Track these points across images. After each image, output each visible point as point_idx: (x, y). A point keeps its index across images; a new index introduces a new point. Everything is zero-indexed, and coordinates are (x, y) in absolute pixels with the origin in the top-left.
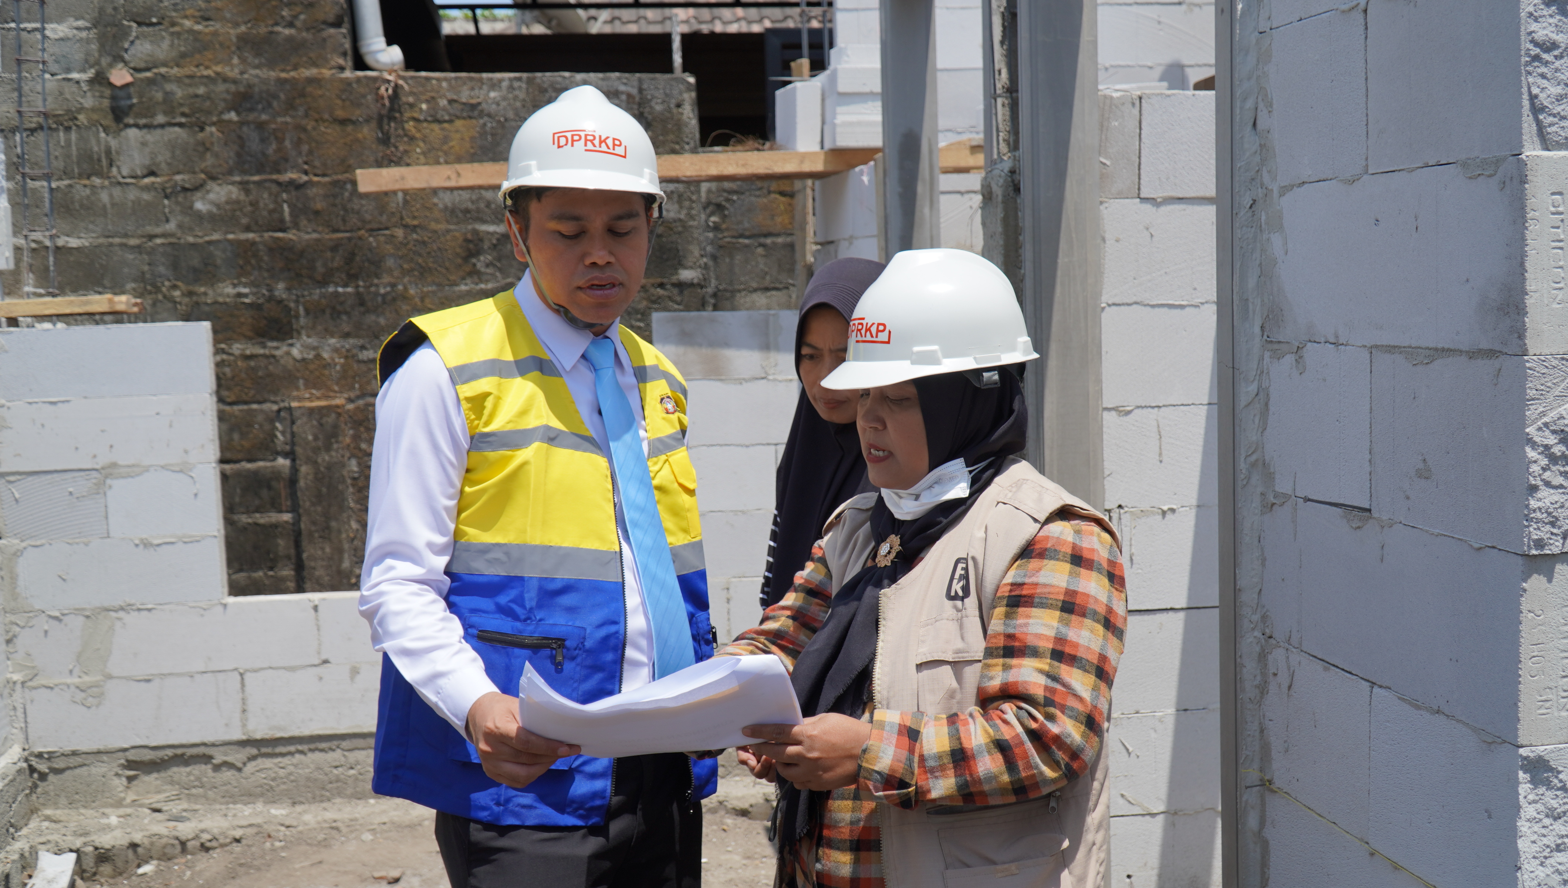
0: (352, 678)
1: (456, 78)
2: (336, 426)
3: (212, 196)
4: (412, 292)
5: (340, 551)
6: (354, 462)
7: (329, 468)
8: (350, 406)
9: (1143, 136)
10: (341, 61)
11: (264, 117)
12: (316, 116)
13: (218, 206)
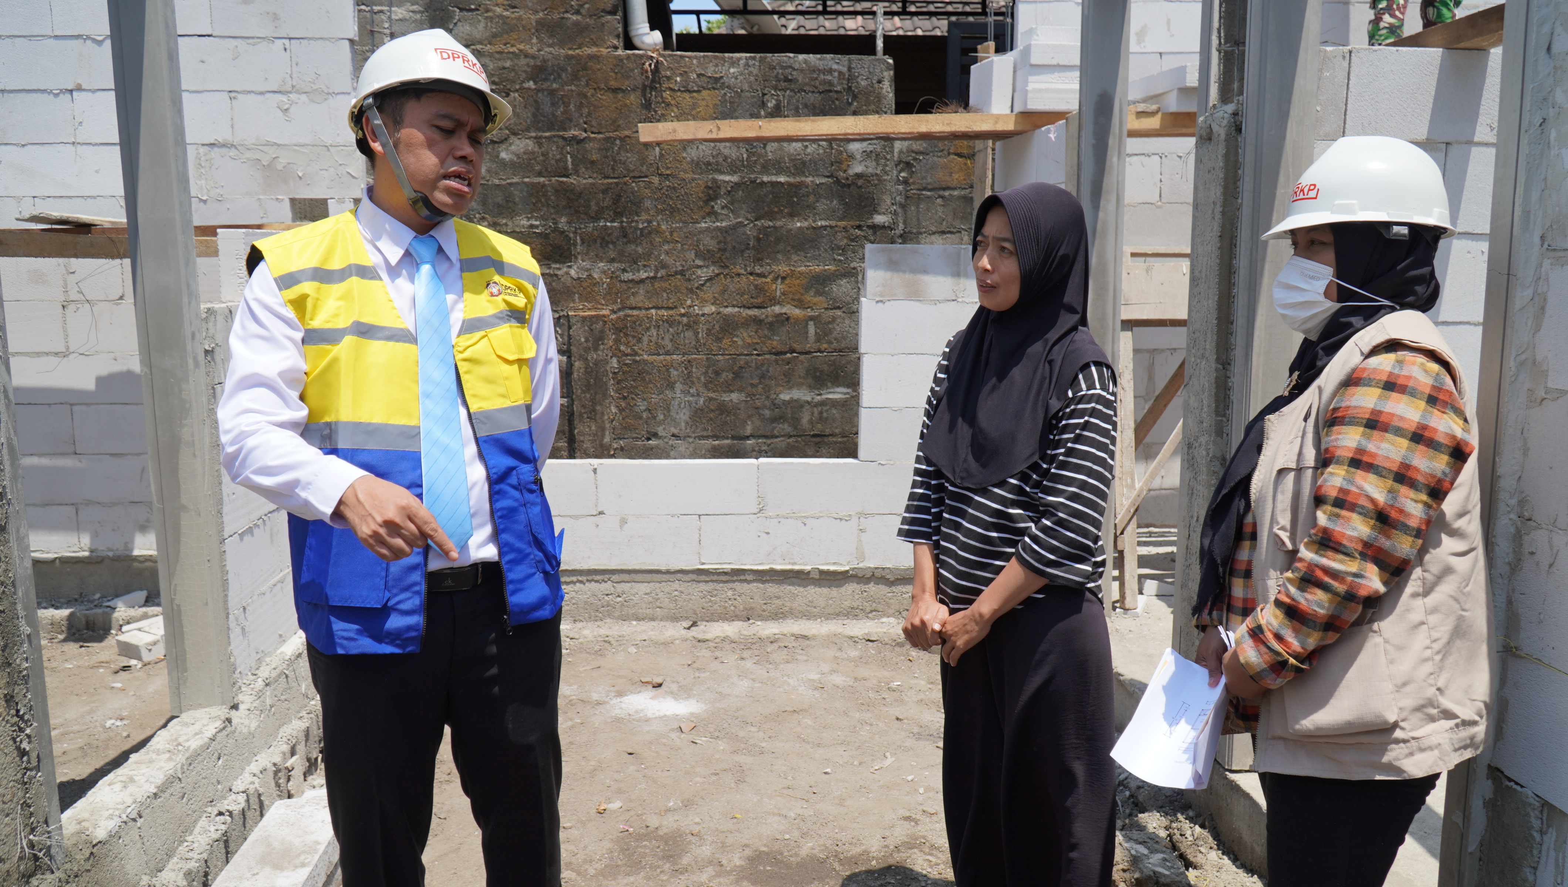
0: (621, 527)
1: (704, 57)
2: (602, 332)
3: (513, 147)
4: (663, 227)
5: (603, 429)
6: (615, 360)
7: (596, 364)
8: (613, 316)
9: (1350, 86)
10: (615, 42)
11: (555, 86)
12: (595, 86)
13: (518, 156)
